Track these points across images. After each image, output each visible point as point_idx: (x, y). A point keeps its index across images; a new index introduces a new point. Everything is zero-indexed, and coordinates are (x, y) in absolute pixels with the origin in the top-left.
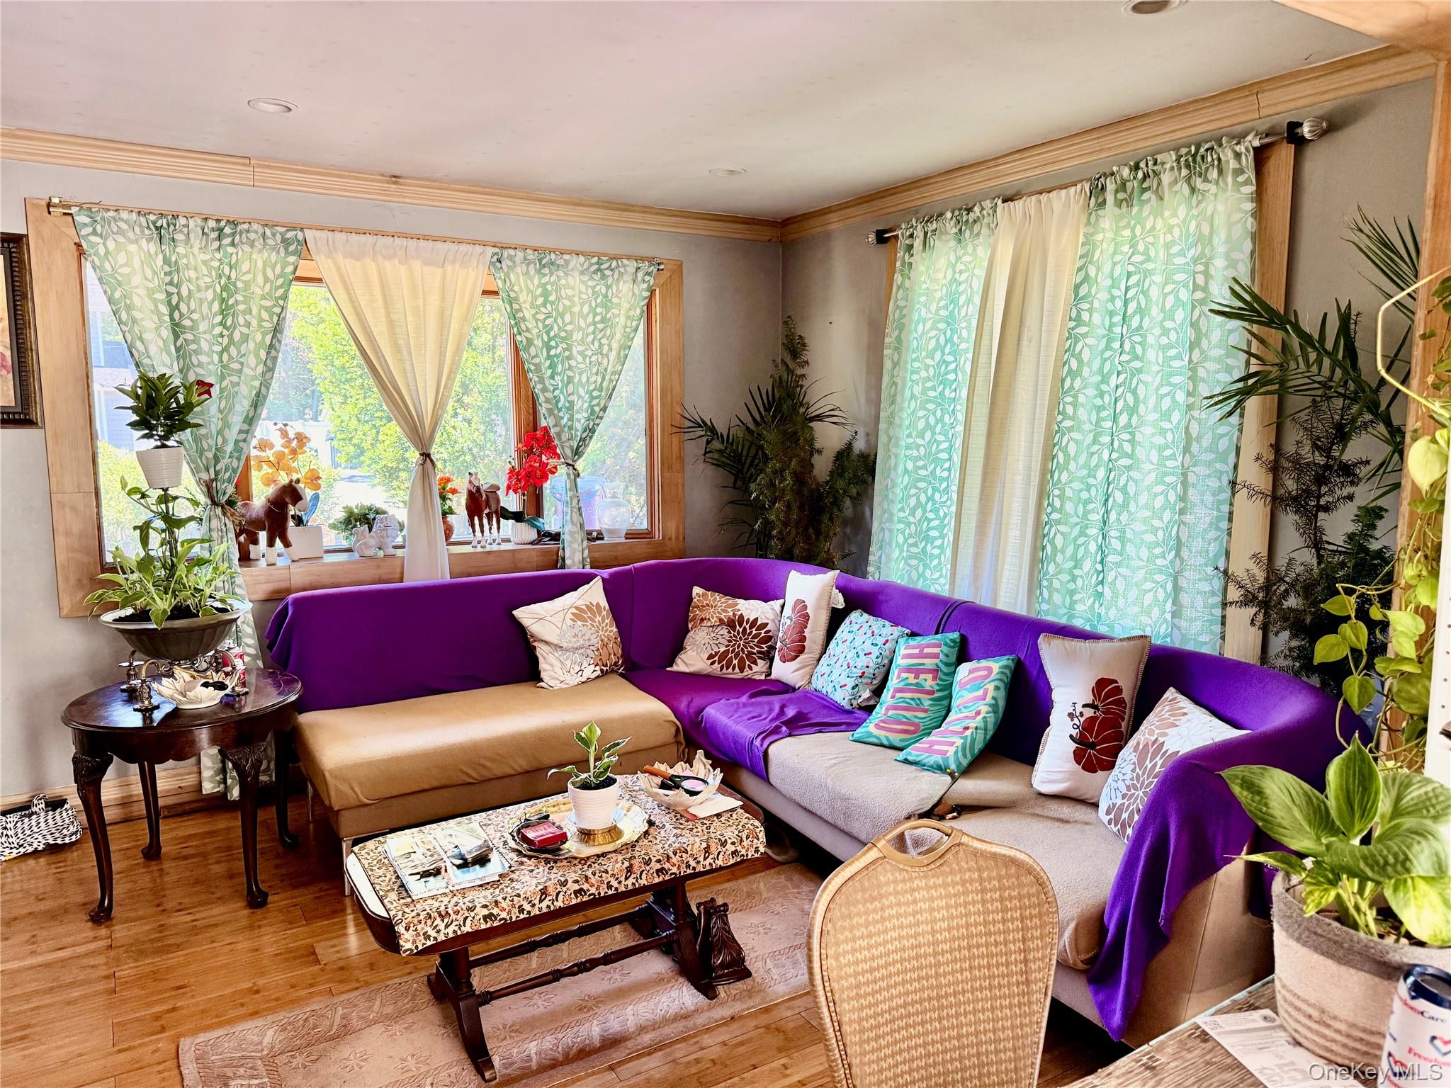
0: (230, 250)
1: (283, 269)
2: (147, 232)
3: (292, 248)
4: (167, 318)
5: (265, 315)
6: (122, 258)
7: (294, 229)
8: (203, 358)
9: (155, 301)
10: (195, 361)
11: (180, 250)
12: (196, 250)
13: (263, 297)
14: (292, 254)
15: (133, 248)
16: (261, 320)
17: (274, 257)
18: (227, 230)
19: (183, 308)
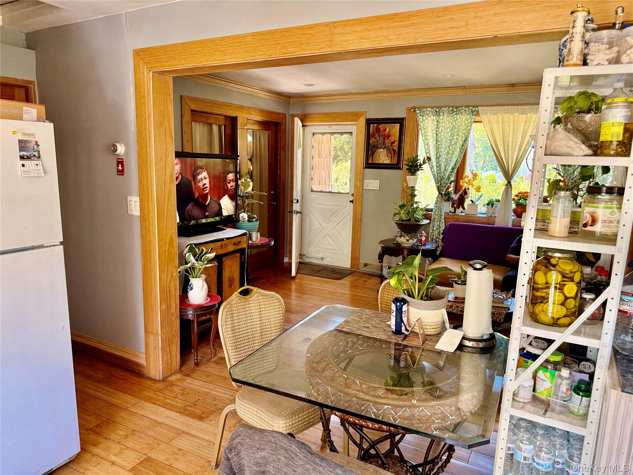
0: (455, 116)
1: (471, 120)
2: (434, 113)
3: (474, 113)
4: (435, 138)
6: (427, 122)
7: (475, 107)
8: (442, 150)
9: (433, 133)
10: (440, 151)
11: (441, 118)
12: (445, 117)
13: (464, 130)
14: (474, 115)
15: (430, 118)
16: (462, 137)
17: (468, 117)
18: (455, 110)
19: (439, 135)
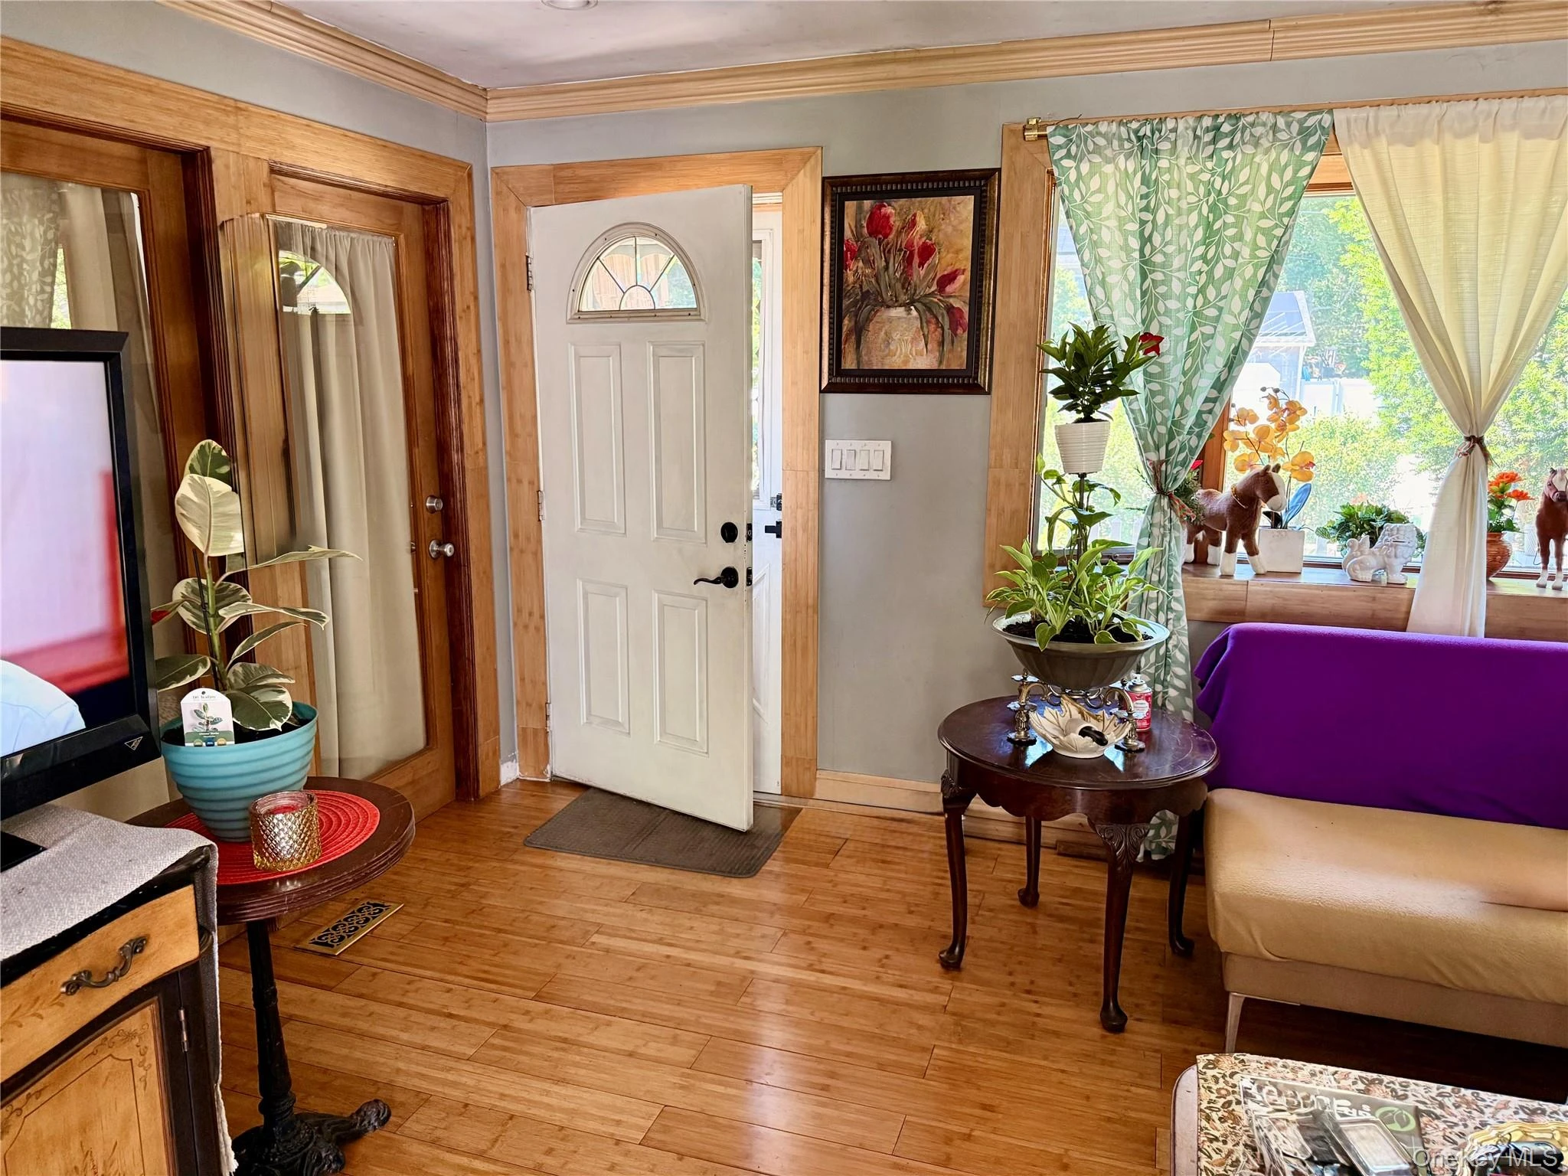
0: (1226, 154)
1: (1296, 172)
2: (1127, 145)
3: (1312, 141)
5: (1261, 241)
6: (1094, 185)
7: (1320, 112)
8: (1173, 304)
9: (1125, 234)
11: (1164, 163)
12: (1182, 161)
13: (1263, 216)
14: (1312, 149)
15: (1109, 169)
16: (1256, 247)
18: (1226, 128)
19: (1157, 239)
